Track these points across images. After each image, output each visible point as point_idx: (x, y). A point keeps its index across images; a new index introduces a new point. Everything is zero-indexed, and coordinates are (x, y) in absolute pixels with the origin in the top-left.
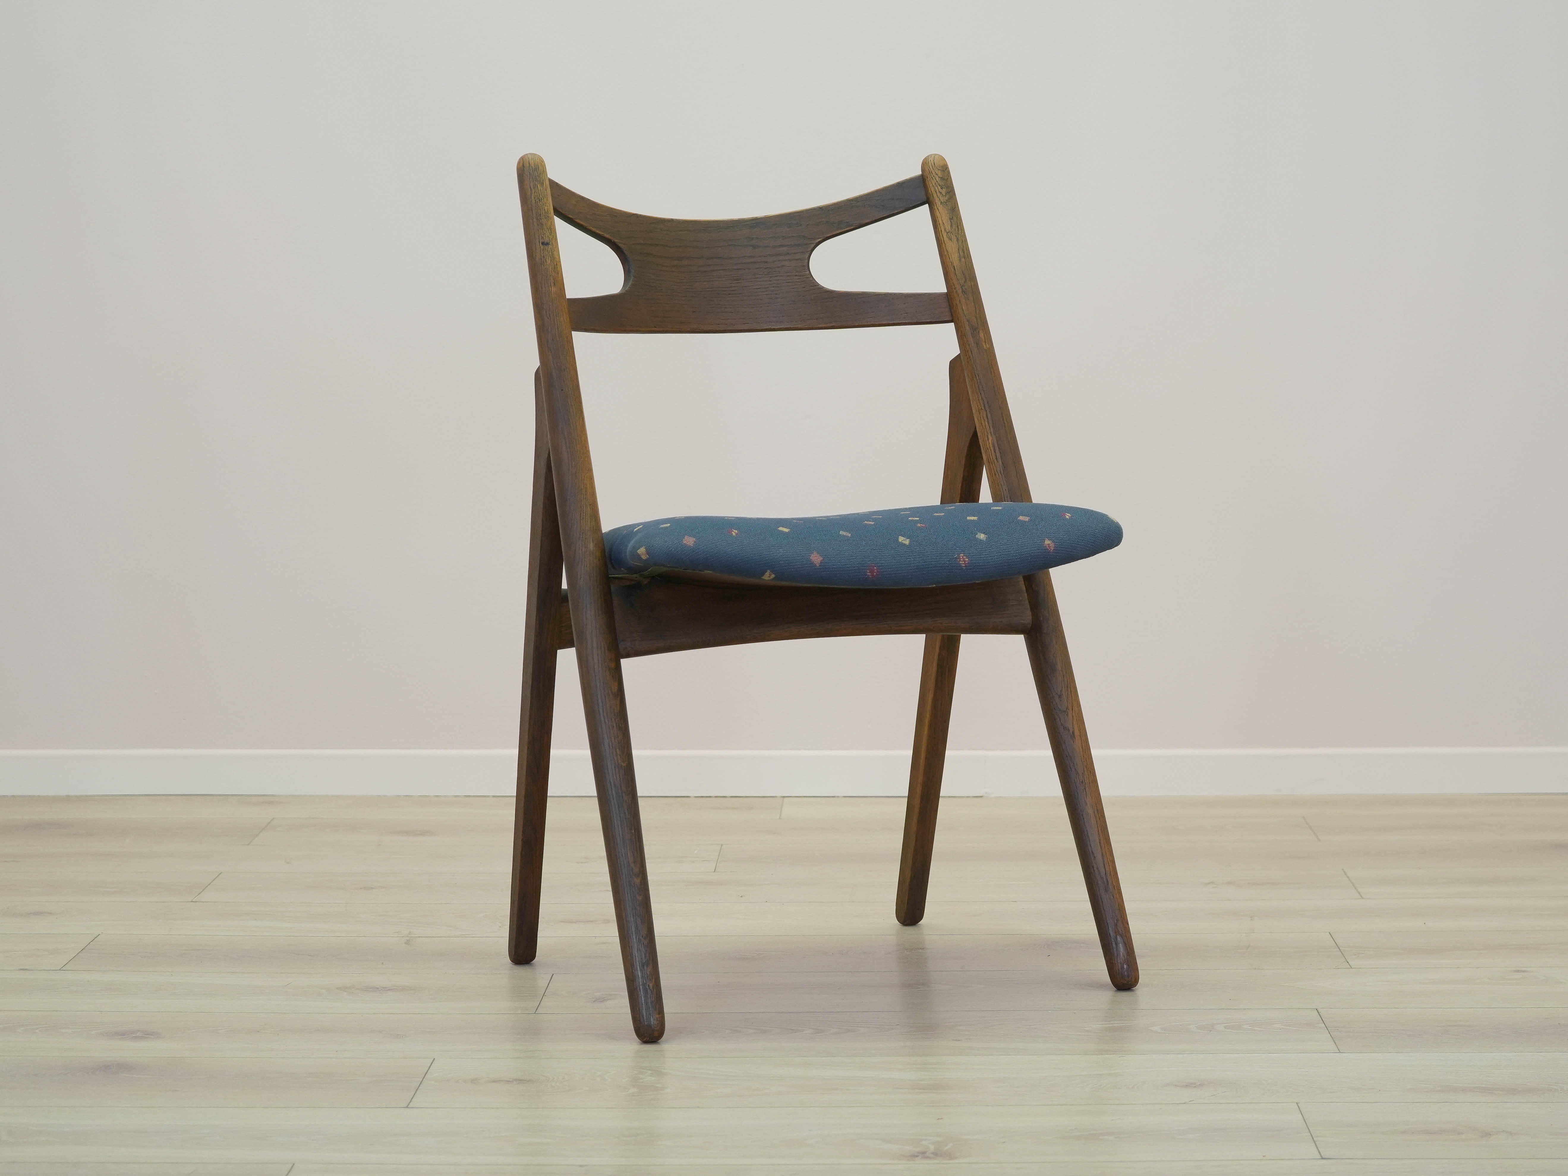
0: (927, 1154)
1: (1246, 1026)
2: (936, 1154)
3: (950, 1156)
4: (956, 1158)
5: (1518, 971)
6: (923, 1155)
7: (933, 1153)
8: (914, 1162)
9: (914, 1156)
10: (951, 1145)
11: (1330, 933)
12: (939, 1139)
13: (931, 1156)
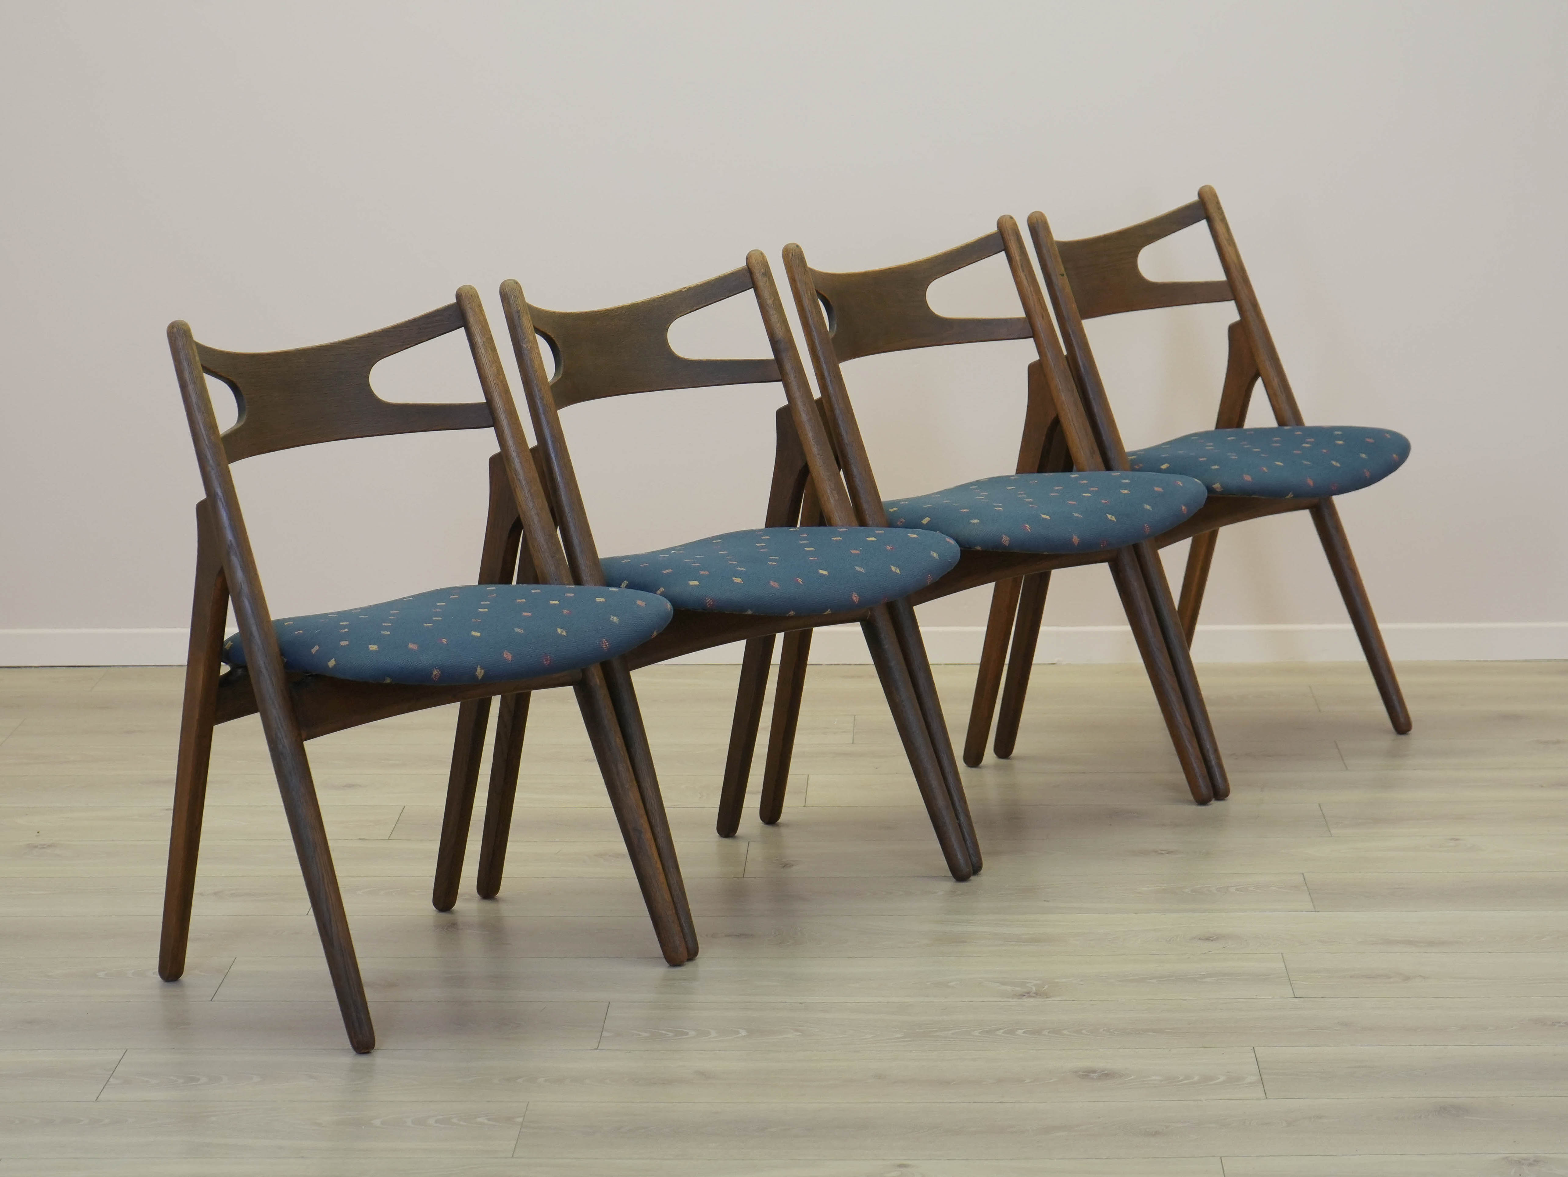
0: (1031, 994)
1: (1252, 889)
2: (1037, 994)
3: (1046, 995)
4: (1050, 997)
5: (1453, 839)
6: (1028, 994)
7: (1035, 993)
8: (1022, 1000)
9: (1022, 995)
10: (1046, 987)
11: (1319, 804)
12: (1038, 982)
13: (1034, 995)
